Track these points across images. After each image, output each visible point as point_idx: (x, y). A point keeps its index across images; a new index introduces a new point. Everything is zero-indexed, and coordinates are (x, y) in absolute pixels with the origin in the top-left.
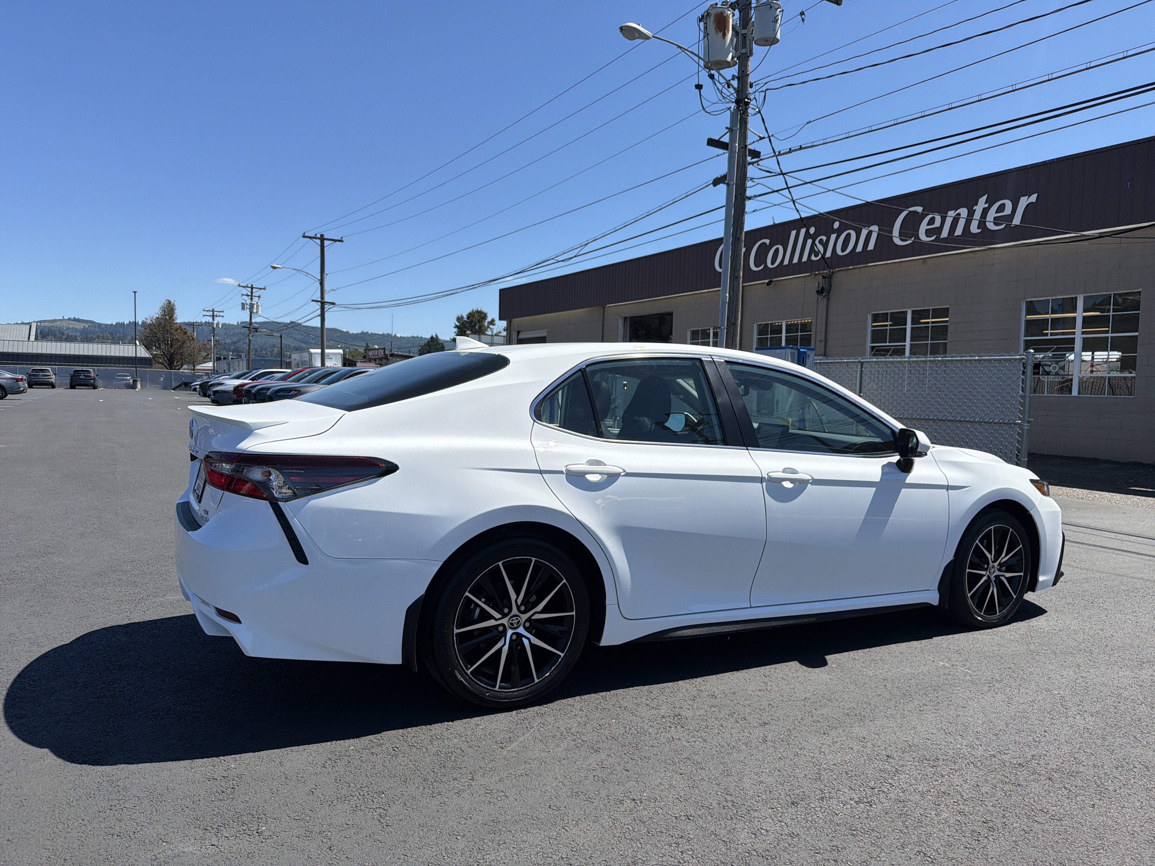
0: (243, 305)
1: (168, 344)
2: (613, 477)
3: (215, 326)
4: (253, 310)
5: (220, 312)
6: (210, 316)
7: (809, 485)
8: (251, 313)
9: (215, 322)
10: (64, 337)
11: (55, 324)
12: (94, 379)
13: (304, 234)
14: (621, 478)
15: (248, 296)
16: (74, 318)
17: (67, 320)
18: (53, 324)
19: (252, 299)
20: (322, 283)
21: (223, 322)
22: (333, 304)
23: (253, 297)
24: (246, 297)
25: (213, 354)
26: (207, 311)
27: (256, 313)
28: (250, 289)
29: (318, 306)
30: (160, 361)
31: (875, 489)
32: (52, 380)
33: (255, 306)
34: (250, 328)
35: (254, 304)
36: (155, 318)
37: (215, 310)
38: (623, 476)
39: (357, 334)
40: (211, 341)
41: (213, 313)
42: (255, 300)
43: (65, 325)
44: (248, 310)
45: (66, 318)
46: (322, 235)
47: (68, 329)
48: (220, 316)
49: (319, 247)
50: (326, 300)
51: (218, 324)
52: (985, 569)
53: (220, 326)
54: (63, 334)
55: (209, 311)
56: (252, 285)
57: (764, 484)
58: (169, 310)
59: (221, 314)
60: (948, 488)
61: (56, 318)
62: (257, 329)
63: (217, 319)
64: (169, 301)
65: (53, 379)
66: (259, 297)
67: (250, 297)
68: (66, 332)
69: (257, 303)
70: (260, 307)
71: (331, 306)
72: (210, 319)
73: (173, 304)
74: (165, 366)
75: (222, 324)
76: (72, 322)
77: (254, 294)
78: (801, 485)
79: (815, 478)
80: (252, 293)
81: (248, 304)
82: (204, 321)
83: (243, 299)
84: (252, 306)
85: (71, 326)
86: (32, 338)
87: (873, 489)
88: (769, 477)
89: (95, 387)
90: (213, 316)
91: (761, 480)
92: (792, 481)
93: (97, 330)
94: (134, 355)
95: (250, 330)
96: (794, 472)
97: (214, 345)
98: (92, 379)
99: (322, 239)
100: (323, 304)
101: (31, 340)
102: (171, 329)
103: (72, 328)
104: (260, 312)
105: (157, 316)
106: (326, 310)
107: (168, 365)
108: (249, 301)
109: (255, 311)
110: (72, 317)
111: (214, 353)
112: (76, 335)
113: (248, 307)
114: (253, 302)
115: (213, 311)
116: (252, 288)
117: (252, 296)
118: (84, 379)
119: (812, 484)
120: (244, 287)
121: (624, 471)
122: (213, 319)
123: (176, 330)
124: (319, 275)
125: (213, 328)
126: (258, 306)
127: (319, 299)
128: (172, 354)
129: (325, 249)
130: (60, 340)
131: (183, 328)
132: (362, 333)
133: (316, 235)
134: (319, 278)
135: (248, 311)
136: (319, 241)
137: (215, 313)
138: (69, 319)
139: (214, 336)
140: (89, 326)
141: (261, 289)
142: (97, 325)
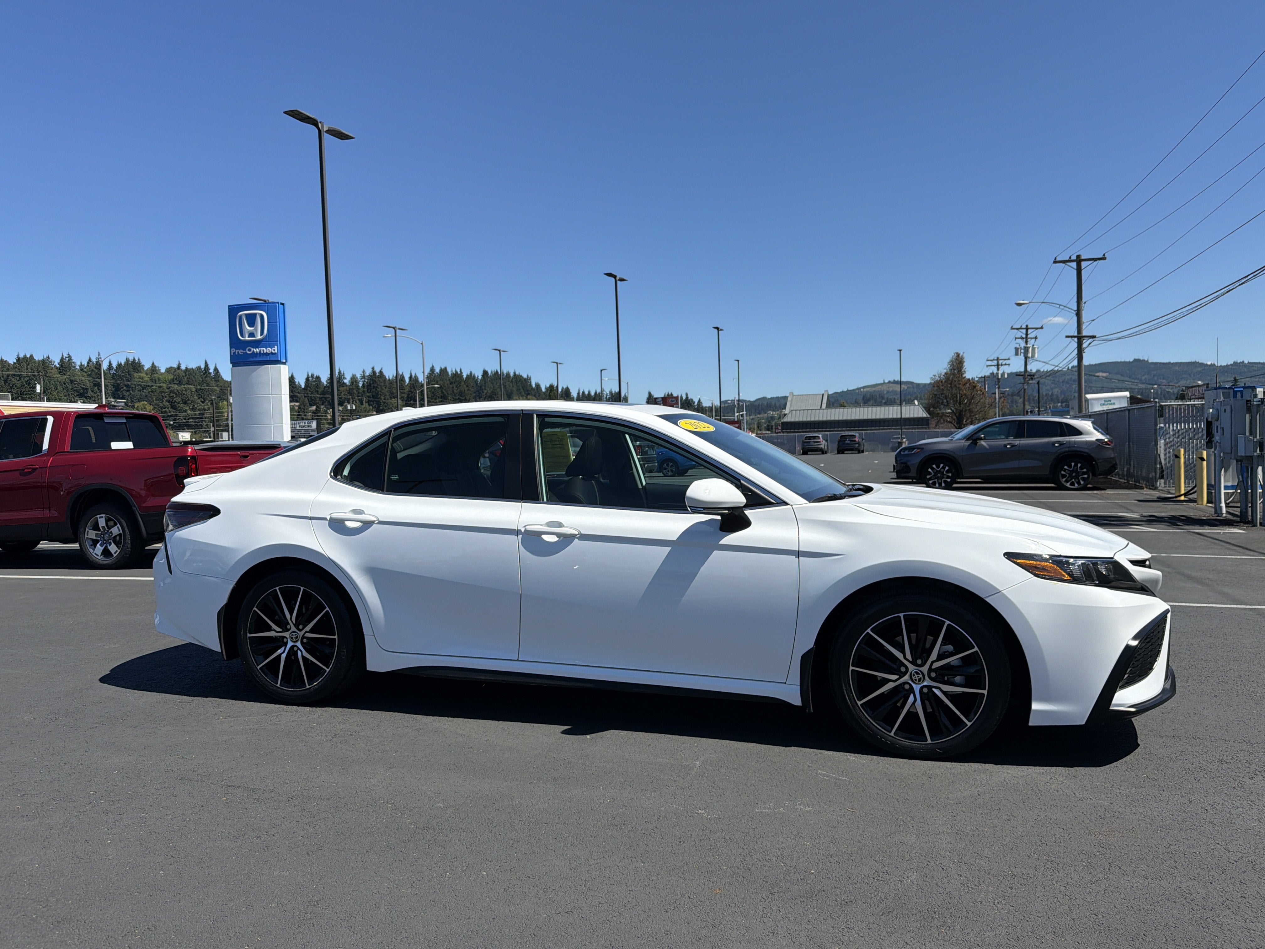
0: (1017, 349)
1: (957, 401)
2: (367, 524)
3: (1000, 377)
4: (1027, 354)
5: (1005, 360)
6: (994, 366)
7: (576, 540)
8: (1026, 358)
9: (1000, 372)
10: (884, 401)
11: (878, 388)
12: (858, 443)
13: (1055, 259)
14: (374, 525)
15: (1023, 338)
16: (894, 380)
17: (888, 383)
18: (874, 389)
19: (1026, 342)
20: (1078, 314)
21: (1009, 372)
22: (1093, 337)
23: (1029, 340)
24: (1020, 340)
25: (997, 409)
26: (991, 360)
27: (1032, 357)
28: (1024, 331)
29: (1074, 344)
30: (949, 420)
31: (670, 548)
32: (821, 446)
33: (1030, 350)
34: (1026, 376)
35: (1029, 347)
36: (943, 374)
37: (1000, 358)
38: (377, 523)
39: (1227, 366)
40: (995, 393)
41: (998, 362)
42: (1031, 342)
43: (885, 388)
44: (1022, 355)
45: (886, 381)
46: (1078, 256)
47: (888, 392)
48: (1005, 364)
49: (1075, 272)
50: (1084, 333)
51: (1003, 374)
52: (901, 672)
53: (1006, 376)
54: (883, 398)
55: (994, 360)
56: (1027, 326)
57: (520, 536)
58: (958, 363)
59: (1007, 362)
60: (798, 554)
61: (878, 383)
62: (1034, 376)
63: (1002, 369)
64: (957, 353)
65: (823, 444)
66: (1036, 338)
67: (1024, 340)
68: (886, 396)
69: (1033, 345)
70: (1036, 350)
71: (1090, 340)
72: (994, 370)
73: (962, 356)
74: (954, 425)
75: (1008, 374)
76: (891, 385)
77: (1029, 336)
78: (566, 539)
79: (583, 532)
80: (1027, 334)
81: (1022, 348)
82: (988, 374)
83: (1017, 343)
84: (1026, 349)
85: (891, 389)
86: (824, 406)
87: (668, 549)
88: (526, 530)
89: (860, 451)
90: (998, 365)
91: (517, 532)
92: (558, 535)
93: (916, 390)
94: (899, 416)
95: (1024, 379)
96: (560, 525)
97: (1000, 398)
98: (856, 444)
99: (1079, 260)
100: (1080, 338)
101: (823, 408)
102: (960, 384)
103: (892, 391)
104: (1036, 355)
105: (945, 371)
106: (1084, 345)
107: (957, 424)
108: (1023, 345)
109: (1030, 355)
110: (892, 380)
111: (999, 407)
112: (895, 399)
113: (1022, 351)
114: (1028, 345)
115: (998, 359)
116: (1027, 329)
117: (1026, 338)
118: (849, 444)
119: (580, 539)
120: (1018, 329)
121: (378, 519)
122: (998, 369)
123: (964, 385)
124: (1075, 304)
125: (999, 379)
126: (1033, 349)
127: (1076, 334)
128: (961, 411)
129: (1083, 272)
130: (879, 404)
131: (972, 384)
132: (1235, 363)
133: (1070, 258)
134: (1075, 308)
135: (1022, 357)
136: (1074, 265)
137: (1000, 362)
138: (889, 382)
139: (999, 388)
140: (908, 387)
141: (1037, 329)
142: (915, 385)
